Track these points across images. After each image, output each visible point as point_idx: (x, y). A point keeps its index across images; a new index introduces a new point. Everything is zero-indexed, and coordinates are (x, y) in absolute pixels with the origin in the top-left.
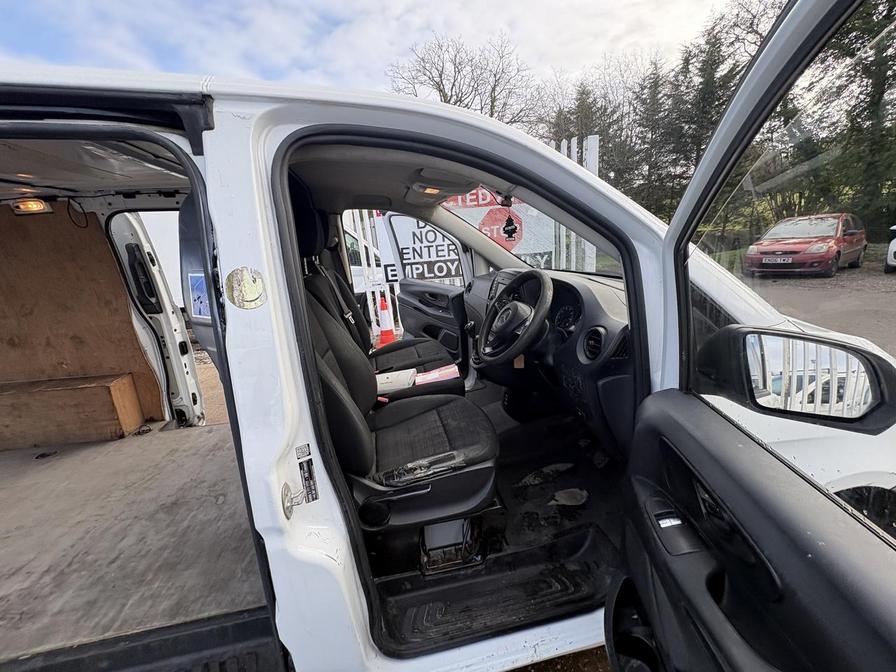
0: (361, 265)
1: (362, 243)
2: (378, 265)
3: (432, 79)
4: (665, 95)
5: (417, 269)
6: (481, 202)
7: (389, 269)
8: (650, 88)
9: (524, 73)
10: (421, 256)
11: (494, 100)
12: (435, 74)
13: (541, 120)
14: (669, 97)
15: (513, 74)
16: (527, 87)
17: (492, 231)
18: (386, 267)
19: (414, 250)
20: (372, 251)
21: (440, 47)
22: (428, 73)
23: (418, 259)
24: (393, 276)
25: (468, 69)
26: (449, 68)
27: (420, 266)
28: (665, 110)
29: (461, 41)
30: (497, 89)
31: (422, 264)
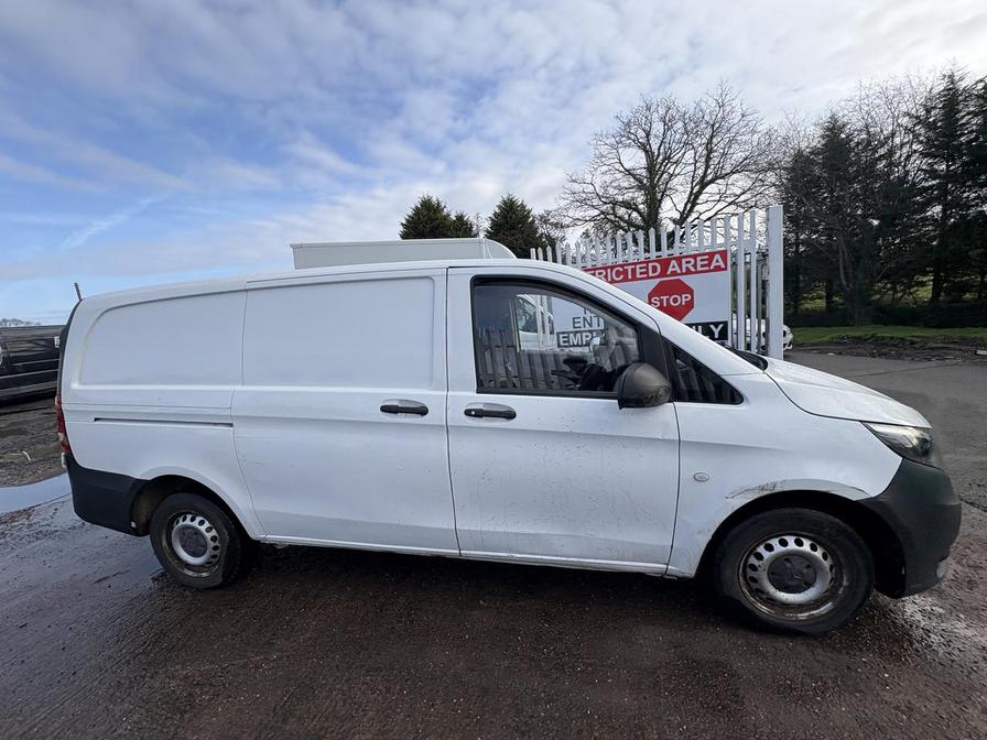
0: (536, 331)
1: (540, 309)
2: (552, 333)
3: (636, 141)
4: (968, 114)
5: (587, 336)
6: (651, 274)
7: (561, 336)
8: (943, 107)
9: (750, 118)
10: (590, 325)
11: (710, 151)
12: (641, 134)
13: (771, 167)
14: (975, 114)
15: (736, 121)
16: (753, 132)
17: (661, 301)
18: (558, 334)
19: (585, 319)
20: (548, 314)
21: (648, 109)
22: (633, 137)
23: (588, 328)
24: (564, 342)
25: (680, 124)
26: (658, 128)
27: (589, 334)
28: (972, 132)
29: (673, 98)
30: (714, 140)
31: (590, 331)
